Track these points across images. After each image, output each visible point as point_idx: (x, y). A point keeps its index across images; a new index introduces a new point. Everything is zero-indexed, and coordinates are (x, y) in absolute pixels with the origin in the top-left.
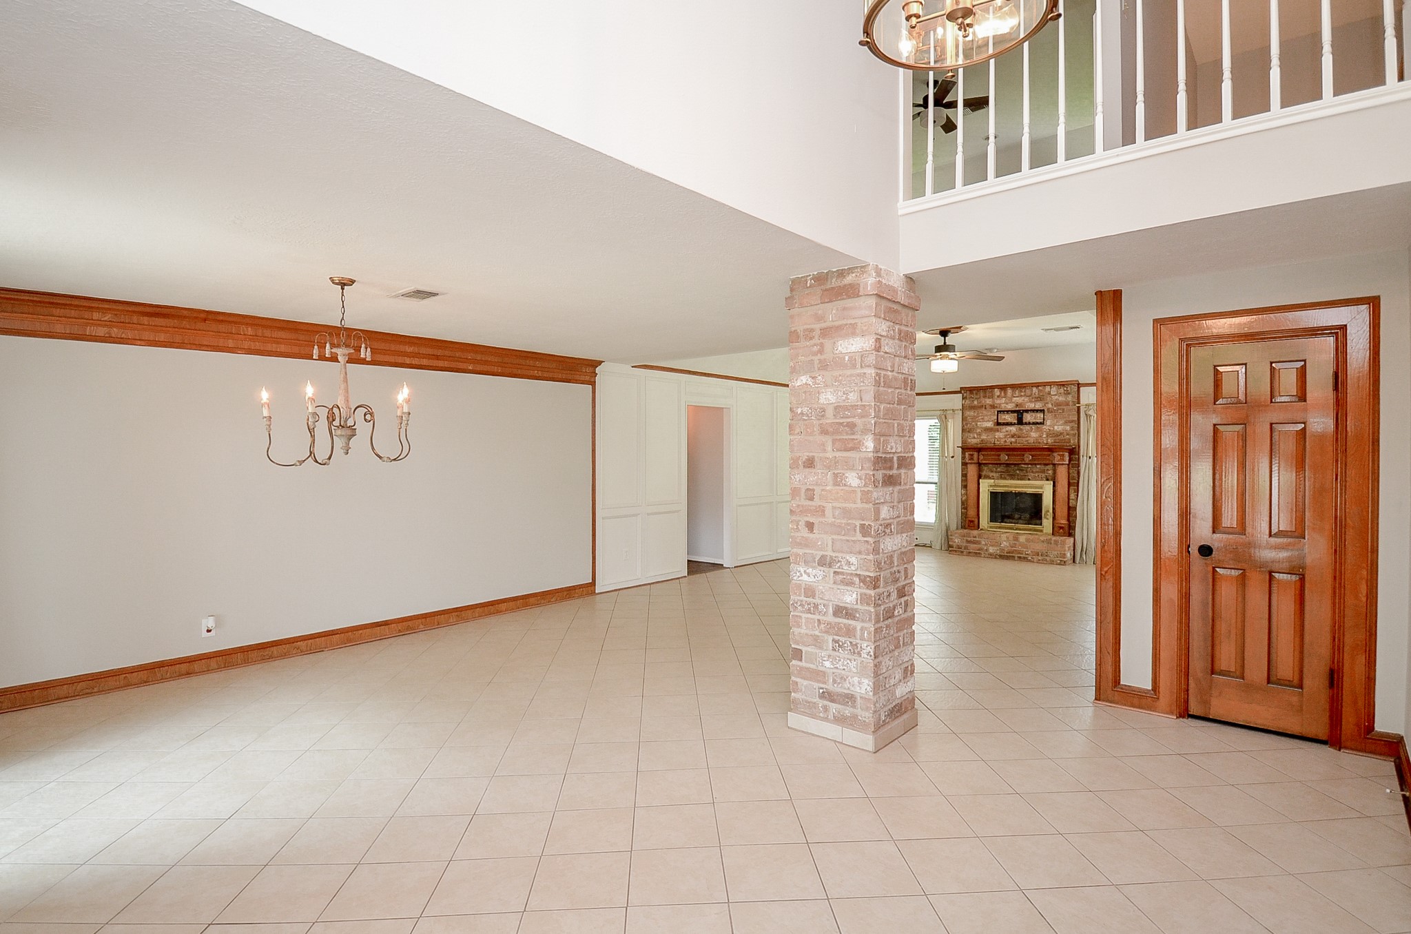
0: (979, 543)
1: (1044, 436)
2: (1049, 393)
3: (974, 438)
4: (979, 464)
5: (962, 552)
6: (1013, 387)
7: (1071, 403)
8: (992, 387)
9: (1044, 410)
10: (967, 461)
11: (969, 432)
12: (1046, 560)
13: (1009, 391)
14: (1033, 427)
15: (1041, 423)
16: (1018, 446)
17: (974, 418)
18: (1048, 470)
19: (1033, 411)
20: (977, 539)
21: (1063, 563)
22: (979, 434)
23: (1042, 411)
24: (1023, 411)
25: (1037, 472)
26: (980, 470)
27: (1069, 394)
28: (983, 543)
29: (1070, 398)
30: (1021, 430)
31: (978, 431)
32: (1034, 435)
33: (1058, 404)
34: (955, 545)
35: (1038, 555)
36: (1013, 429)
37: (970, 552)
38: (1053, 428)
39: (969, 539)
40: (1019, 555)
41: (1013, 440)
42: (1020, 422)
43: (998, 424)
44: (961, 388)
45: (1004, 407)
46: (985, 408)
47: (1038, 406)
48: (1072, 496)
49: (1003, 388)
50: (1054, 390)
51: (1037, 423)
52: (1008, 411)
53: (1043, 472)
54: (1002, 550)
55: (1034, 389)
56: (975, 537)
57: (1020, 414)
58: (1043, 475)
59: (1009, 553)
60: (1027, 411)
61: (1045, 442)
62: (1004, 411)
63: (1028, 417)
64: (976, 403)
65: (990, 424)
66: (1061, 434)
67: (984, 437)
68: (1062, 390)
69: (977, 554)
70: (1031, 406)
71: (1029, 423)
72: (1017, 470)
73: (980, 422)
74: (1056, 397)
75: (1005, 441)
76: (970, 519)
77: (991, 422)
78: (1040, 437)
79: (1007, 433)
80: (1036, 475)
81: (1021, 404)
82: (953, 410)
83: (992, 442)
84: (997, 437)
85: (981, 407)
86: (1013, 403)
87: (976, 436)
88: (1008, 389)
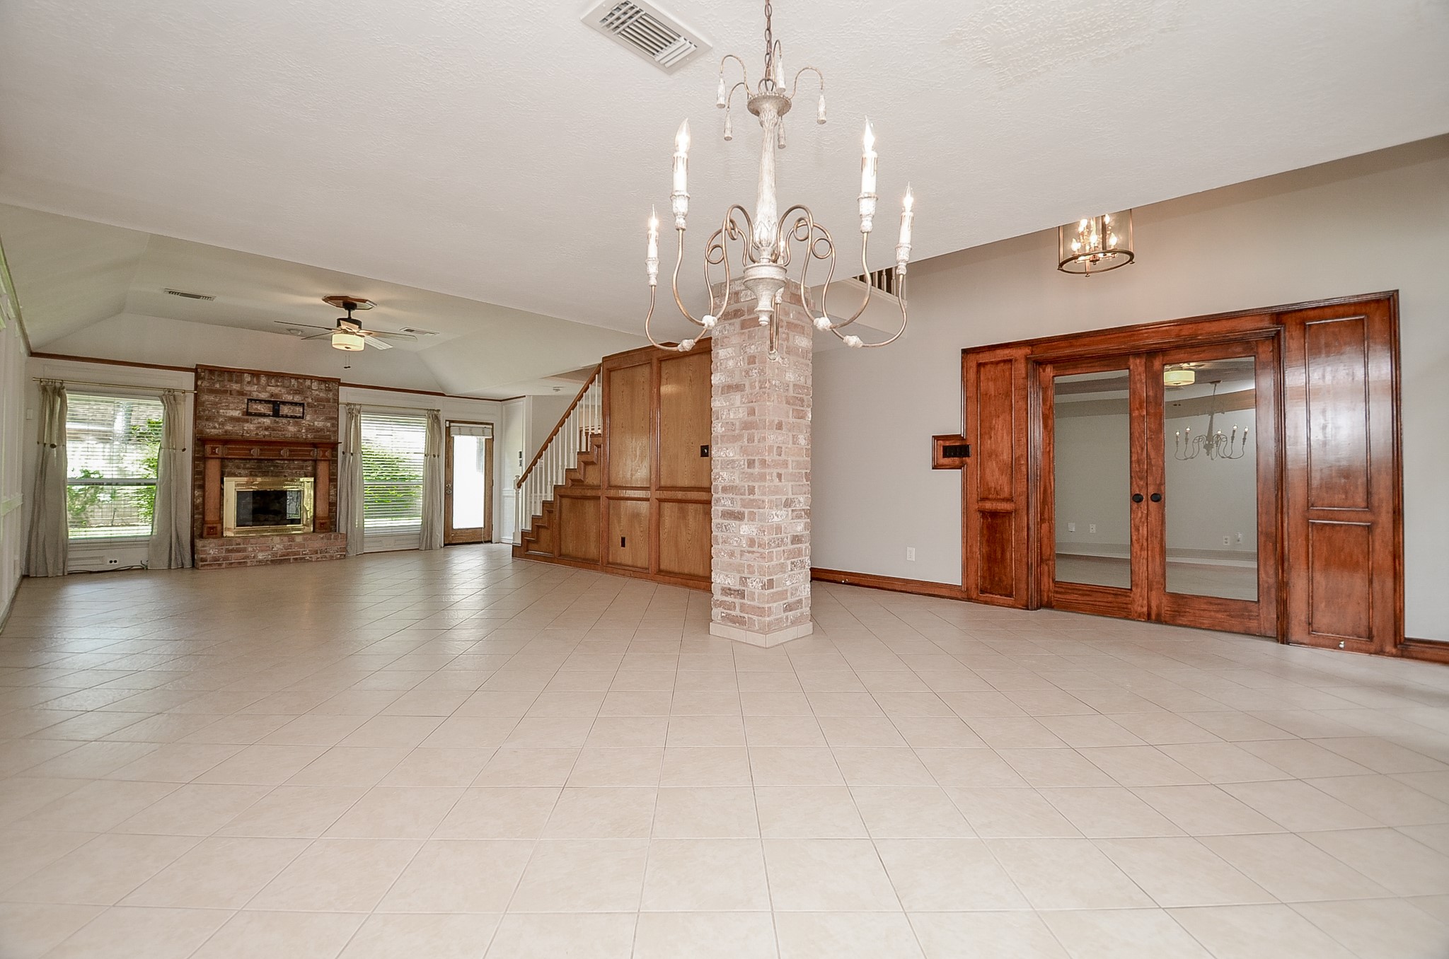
0: (244, 550)
1: (303, 431)
2: (310, 388)
3: (215, 428)
4: (222, 459)
5: (220, 565)
6: (270, 375)
7: (331, 401)
8: (242, 372)
9: (303, 404)
10: (208, 455)
11: (207, 420)
13: (263, 380)
14: (291, 420)
15: (299, 417)
16: (272, 439)
17: (215, 404)
18: (307, 466)
19: (292, 403)
20: (242, 546)
21: (343, 557)
22: (222, 424)
23: (302, 405)
24: (279, 402)
25: (294, 468)
26: (223, 467)
27: (331, 391)
28: (250, 549)
29: (331, 395)
30: (277, 422)
31: (221, 420)
32: (292, 429)
33: (319, 400)
34: (210, 558)
35: (317, 553)
36: (267, 421)
37: (232, 563)
38: (313, 423)
39: (231, 547)
40: (294, 557)
41: (267, 433)
42: (276, 413)
43: (249, 414)
44: (197, 365)
45: (255, 395)
47: (297, 399)
48: (332, 492)
49: (256, 374)
50: (315, 385)
51: (296, 417)
52: (261, 401)
53: (302, 468)
54: (274, 554)
55: (293, 381)
56: (239, 544)
57: (276, 404)
58: (302, 472)
59: (284, 556)
60: (284, 403)
61: (304, 437)
62: (256, 400)
63: (285, 410)
64: (217, 386)
65: (237, 414)
66: (322, 430)
67: (229, 427)
68: (323, 386)
69: (242, 564)
70: (290, 398)
71: (287, 417)
72: (271, 466)
73: (223, 409)
74: (317, 392)
75: (257, 434)
76: (209, 525)
77: (238, 412)
78: (299, 431)
79: (259, 425)
80: (294, 471)
81: (276, 395)
82: (184, 392)
83: (241, 434)
84: (245, 428)
85: (226, 392)
86: (266, 392)
87: (217, 426)
88: (262, 376)
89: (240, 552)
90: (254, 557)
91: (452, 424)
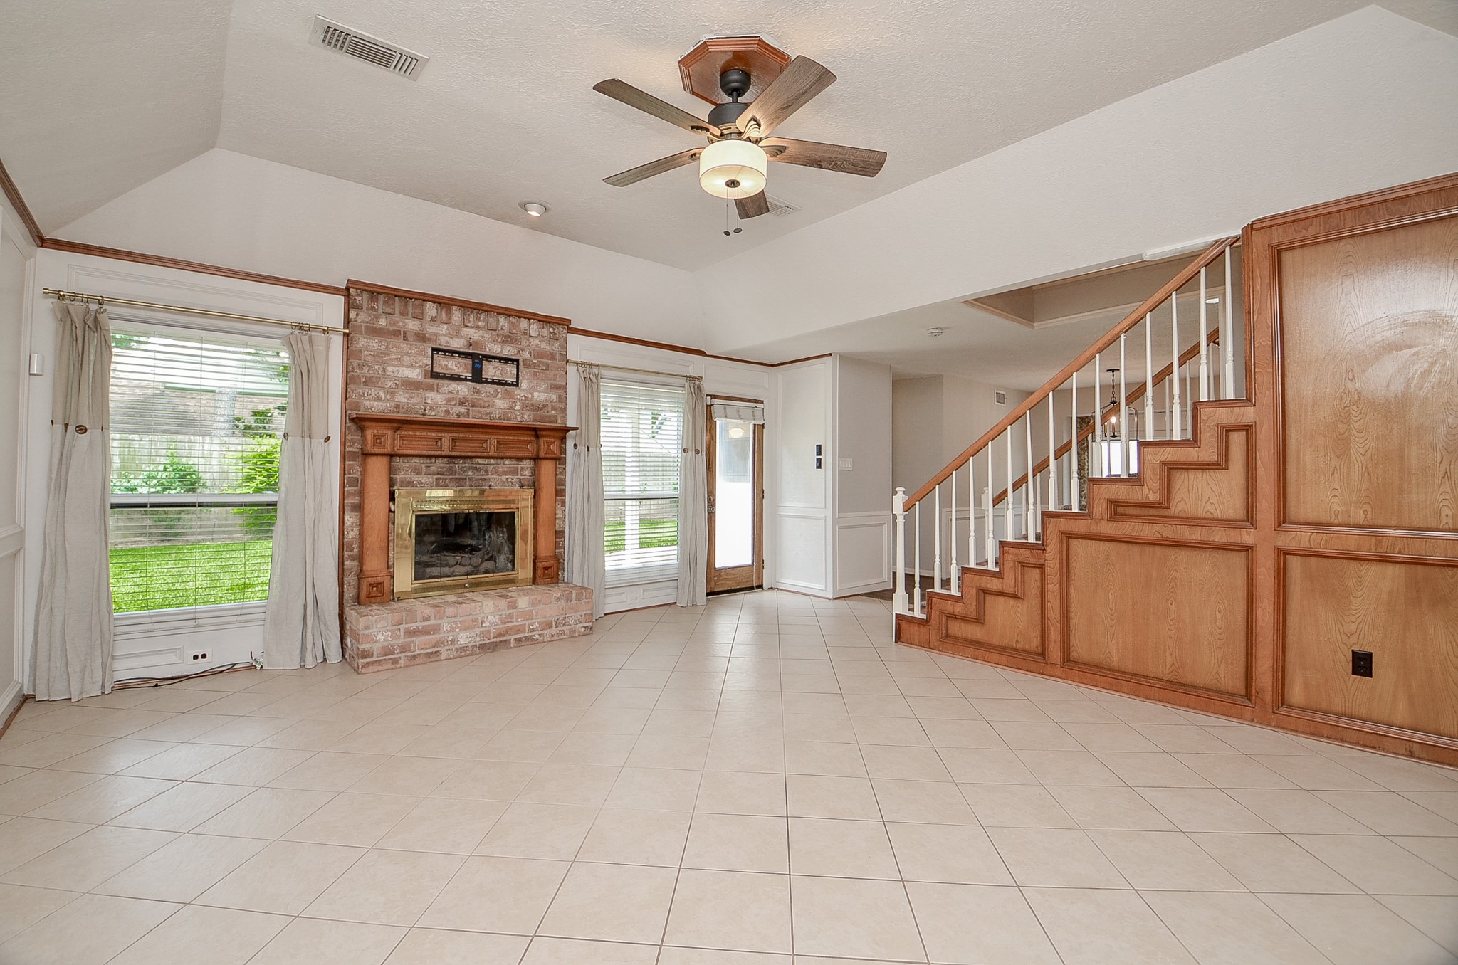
0: (436, 629)
1: (518, 408)
2: (527, 332)
3: (379, 399)
4: (392, 456)
5: (395, 661)
6: (467, 307)
7: (557, 357)
8: (424, 298)
9: (517, 361)
10: (370, 449)
11: (366, 384)
13: (457, 314)
14: (500, 389)
15: (512, 384)
16: (470, 420)
17: (379, 355)
18: (522, 469)
19: (500, 359)
20: (432, 622)
21: (588, 631)
22: (391, 392)
23: (515, 361)
24: (484, 356)
25: (505, 473)
26: (392, 470)
28: (446, 627)
29: (556, 348)
30: (478, 392)
31: (389, 384)
32: (501, 404)
33: (540, 355)
34: (376, 648)
35: (551, 627)
36: (463, 389)
37: (414, 657)
38: (532, 394)
39: (413, 626)
40: (518, 636)
41: (463, 410)
42: (477, 377)
43: (434, 375)
44: (349, 281)
45: (444, 342)
46: (405, 338)
47: (508, 351)
48: (560, 512)
49: (444, 303)
50: (534, 328)
51: (506, 384)
52: (453, 352)
53: (515, 472)
54: (484, 635)
55: (502, 319)
56: (428, 619)
57: (477, 360)
58: (516, 478)
59: (500, 635)
60: (489, 358)
61: (519, 418)
62: (445, 351)
63: (490, 370)
64: (383, 322)
65: (415, 374)
66: (545, 406)
67: (402, 398)
68: (545, 332)
69: (432, 656)
70: (496, 349)
71: (493, 382)
72: (470, 468)
73: (393, 365)
74: (537, 342)
75: (447, 412)
76: (370, 580)
77: (418, 370)
78: (511, 408)
79: (450, 396)
80: (504, 477)
81: (477, 343)
82: (326, 331)
83: (421, 411)
84: (429, 401)
85: (396, 334)
86: (462, 337)
87: (383, 396)
88: (454, 307)
89: (428, 633)
90: (453, 642)
91: (716, 401)
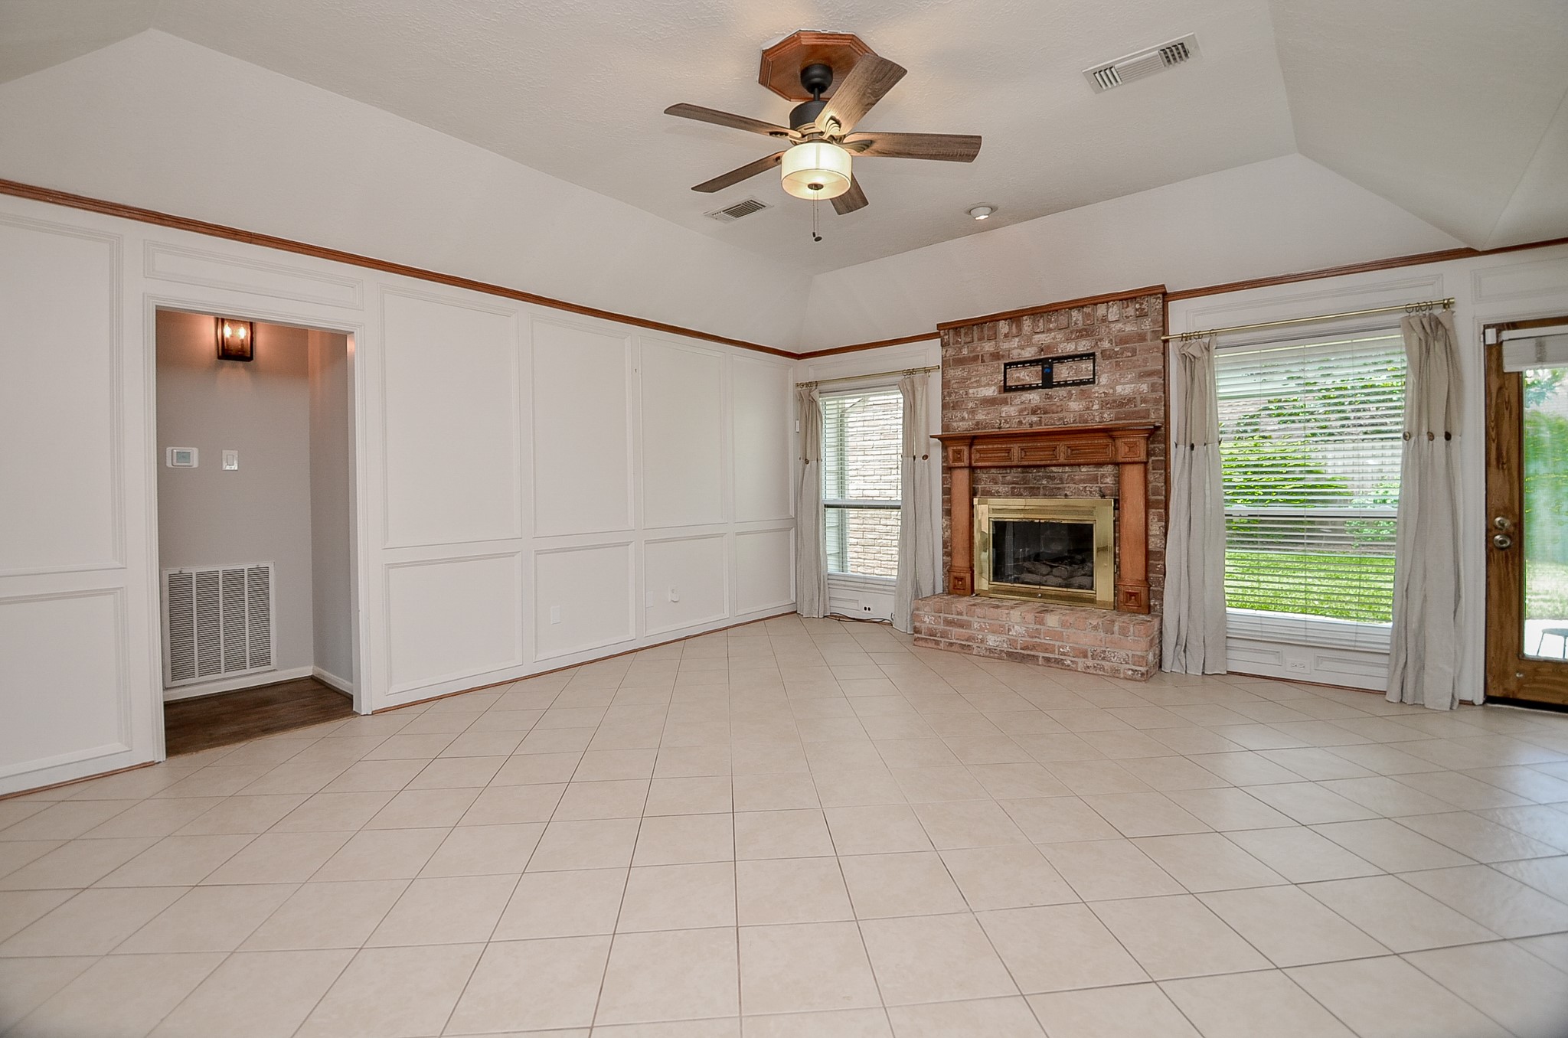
0: (968, 625)
1: (1096, 407)
2: (1104, 320)
3: (963, 419)
4: (972, 469)
5: (938, 643)
6: (1036, 312)
7: (1149, 336)
8: (994, 319)
9: (1093, 354)
10: (951, 464)
11: (954, 408)
12: (1102, 668)
13: (1027, 323)
14: (1074, 390)
15: (1088, 382)
16: (1043, 428)
17: (963, 381)
18: (1103, 476)
19: (1073, 357)
20: (965, 617)
22: (973, 412)
23: (1092, 356)
24: (1054, 359)
25: (1083, 481)
26: (973, 481)
27: (1146, 315)
28: (976, 625)
29: (1147, 325)
30: (1050, 397)
31: (971, 405)
32: (1075, 406)
33: (1123, 340)
34: (923, 627)
35: (1086, 656)
36: (1034, 397)
37: (951, 644)
38: (1114, 389)
39: (950, 617)
40: (1047, 655)
41: (1035, 419)
42: (1048, 382)
43: (1007, 389)
44: (939, 326)
45: (1017, 355)
46: (983, 361)
47: (1083, 346)
48: (1155, 528)
49: (1014, 317)
50: (1113, 312)
51: (1082, 383)
52: (1024, 363)
53: (1094, 479)
54: (1012, 642)
55: (1075, 314)
56: (961, 614)
57: (1046, 365)
58: (1095, 487)
59: (1028, 648)
60: (1061, 359)
61: (1097, 420)
62: (1017, 364)
63: (1062, 372)
64: (965, 351)
65: (991, 392)
66: (1130, 400)
67: (980, 416)
68: (1131, 311)
69: (966, 648)
70: (1069, 348)
71: (1066, 384)
72: (1043, 478)
73: (974, 387)
74: (1120, 325)
75: (1020, 423)
76: (955, 574)
77: (993, 388)
78: (1088, 408)
79: (1023, 406)
80: (1081, 486)
81: (1048, 347)
82: (926, 370)
83: (997, 425)
84: (1003, 415)
85: (975, 359)
86: (1033, 345)
87: (966, 416)
88: (1025, 318)
89: (962, 626)
90: (982, 641)
91: (1506, 335)
